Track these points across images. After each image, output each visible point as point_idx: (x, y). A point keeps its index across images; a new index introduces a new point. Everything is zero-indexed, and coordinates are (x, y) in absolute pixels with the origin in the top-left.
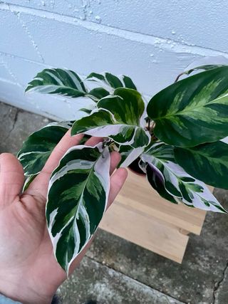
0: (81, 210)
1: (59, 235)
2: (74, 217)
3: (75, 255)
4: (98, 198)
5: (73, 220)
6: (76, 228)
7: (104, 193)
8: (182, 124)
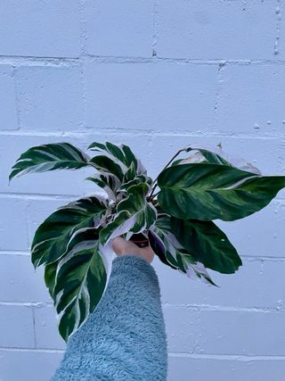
0: (84, 290)
1: (62, 313)
2: (77, 297)
3: (75, 330)
4: (99, 279)
5: (76, 300)
6: (77, 306)
7: (105, 275)
8: (183, 198)
